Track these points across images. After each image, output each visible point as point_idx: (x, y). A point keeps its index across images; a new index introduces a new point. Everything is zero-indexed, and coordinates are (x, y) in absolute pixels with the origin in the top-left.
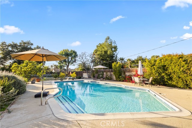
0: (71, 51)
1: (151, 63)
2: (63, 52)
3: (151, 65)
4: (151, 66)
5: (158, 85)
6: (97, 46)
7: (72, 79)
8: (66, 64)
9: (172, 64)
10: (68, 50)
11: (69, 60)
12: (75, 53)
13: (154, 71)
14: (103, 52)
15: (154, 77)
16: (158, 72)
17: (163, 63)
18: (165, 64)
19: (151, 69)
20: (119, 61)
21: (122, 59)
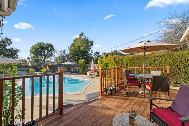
0: (47, 45)
2: (38, 46)
4: (101, 64)
6: (74, 40)
7: (42, 73)
8: (43, 58)
9: (110, 63)
10: (44, 44)
11: (45, 53)
12: (52, 46)
14: (77, 47)
20: (95, 55)
21: (97, 53)
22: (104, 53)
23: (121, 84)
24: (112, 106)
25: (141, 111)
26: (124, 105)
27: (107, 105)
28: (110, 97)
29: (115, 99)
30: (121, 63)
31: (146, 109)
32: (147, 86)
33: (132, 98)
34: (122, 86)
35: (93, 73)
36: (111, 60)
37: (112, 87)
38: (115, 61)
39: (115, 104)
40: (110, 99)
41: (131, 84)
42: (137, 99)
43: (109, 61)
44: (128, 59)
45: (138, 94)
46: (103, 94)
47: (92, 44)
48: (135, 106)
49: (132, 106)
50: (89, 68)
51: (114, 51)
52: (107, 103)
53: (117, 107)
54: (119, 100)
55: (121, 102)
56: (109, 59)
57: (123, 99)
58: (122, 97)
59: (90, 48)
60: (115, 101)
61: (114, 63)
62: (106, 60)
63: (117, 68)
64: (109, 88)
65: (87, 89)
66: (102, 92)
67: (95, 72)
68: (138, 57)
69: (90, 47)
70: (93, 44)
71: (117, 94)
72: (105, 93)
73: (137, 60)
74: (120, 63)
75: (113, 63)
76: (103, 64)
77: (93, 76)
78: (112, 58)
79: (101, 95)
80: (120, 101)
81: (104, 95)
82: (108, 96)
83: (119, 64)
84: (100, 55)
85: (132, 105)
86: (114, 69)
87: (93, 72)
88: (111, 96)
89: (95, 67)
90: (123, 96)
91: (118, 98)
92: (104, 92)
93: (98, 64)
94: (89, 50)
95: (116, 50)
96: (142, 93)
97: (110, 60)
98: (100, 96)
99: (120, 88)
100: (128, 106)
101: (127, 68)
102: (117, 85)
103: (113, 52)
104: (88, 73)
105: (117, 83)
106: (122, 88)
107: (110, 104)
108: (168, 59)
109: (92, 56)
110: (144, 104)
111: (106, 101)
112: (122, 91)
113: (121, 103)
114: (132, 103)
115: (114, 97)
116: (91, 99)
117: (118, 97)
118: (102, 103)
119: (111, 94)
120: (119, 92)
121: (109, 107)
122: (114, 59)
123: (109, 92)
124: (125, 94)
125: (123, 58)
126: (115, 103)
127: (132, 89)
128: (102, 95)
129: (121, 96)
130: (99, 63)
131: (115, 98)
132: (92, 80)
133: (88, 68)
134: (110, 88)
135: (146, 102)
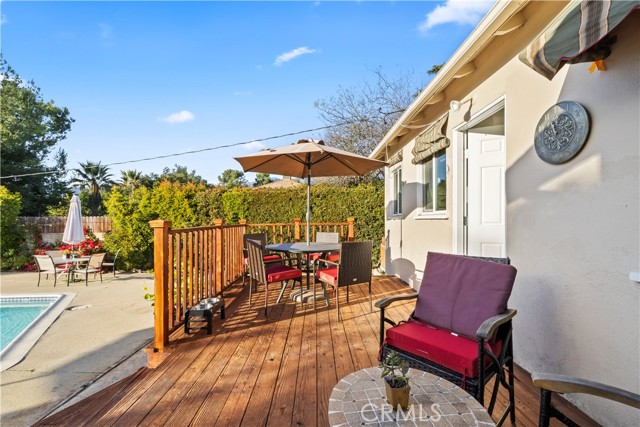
1: (124, 205)
3: (124, 211)
4: (125, 215)
5: (140, 271)
9: (171, 212)
13: (130, 230)
15: (131, 249)
16: (141, 234)
17: (153, 205)
18: (157, 211)
19: (124, 223)
20: (81, 178)
21: (93, 170)
22: (132, 175)
23: (230, 287)
24: (232, 375)
25: (327, 355)
26: (273, 355)
27: (209, 377)
28: (210, 344)
29: (232, 345)
30: (215, 211)
31: (335, 345)
32: (324, 277)
33: (285, 323)
34: (234, 290)
35: (78, 260)
36: (172, 202)
37: (206, 301)
38: (191, 206)
39: (239, 365)
40: (211, 350)
41: (277, 277)
42: (298, 321)
43: (164, 205)
44: (239, 201)
45: (294, 307)
46: (172, 338)
47: (61, 122)
48: (305, 347)
49: (297, 350)
50: (49, 238)
51: (176, 169)
52: (203, 371)
53: (252, 369)
54: (248, 343)
55: (256, 347)
56: (167, 196)
57: (259, 334)
58: (251, 329)
59: (51, 143)
60: (233, 353)
61: (189, 211)
62: (149, 199)
63: (219, 227)
64: (198, 308)
65: (46, 340)
66: (167, 333)
67: (89, 253)
68: (270, 196)
69: (49, 136)
70: (68, 127)
71: (232, 323)
72: (180, 333)
73: (268, 203)
74: (210, 213)
75: (181, 211)
76: (135, 215)
77: (80, 273)
78: (179, 194)
79: (159, 345)
80: (252, 344)
81: (178, 342)
82: (193, 341)
83: (207, 215)
84: (112, 178)
85: (296, 346)
86: (211, 229)
87: (79, 252)
88: (209, 339)
89: (87, 231)
90: (253, 325)
91: (242, 337)
92: (176, 328)
93: (106, 217)
94: (41, 146)
95: (183, 166)
96: (305, 300)
97: (168, 200)
98: (156, 350)
99: (233, 299)
100: (286, 352)
101: (246, 226)
102: (219, 290)
103: (171, 172)
104: (44, 261)
105: (219, 283)
106: (241, 297)
107: (217, 371)
108: (339, 204)
109: (62, 179)
110: (323, 329)
111: (199, 365)
112: (243, 308)
113: (259, 352)
114: (293, 340)
115: (224, 336)
116: (85, 387)
117: (237, 333)
118: (182, 380)
119: (208, 331)
120: (236, 315)
121: (221, 382)
122: (189, 197)
123: (196, 323)
124: (257, 317)
125: (224, 195)
126: (235, 359)
127: (273, 293)
128: (167, 343)
129: (248, 327)
130: (111, 210)
131: (228, 339)
132: (73, 293)
133: (40, 238)
134: (203, 306)
135: (325, 324)
